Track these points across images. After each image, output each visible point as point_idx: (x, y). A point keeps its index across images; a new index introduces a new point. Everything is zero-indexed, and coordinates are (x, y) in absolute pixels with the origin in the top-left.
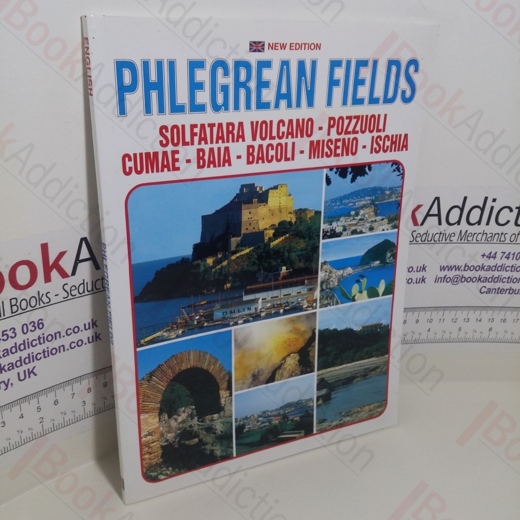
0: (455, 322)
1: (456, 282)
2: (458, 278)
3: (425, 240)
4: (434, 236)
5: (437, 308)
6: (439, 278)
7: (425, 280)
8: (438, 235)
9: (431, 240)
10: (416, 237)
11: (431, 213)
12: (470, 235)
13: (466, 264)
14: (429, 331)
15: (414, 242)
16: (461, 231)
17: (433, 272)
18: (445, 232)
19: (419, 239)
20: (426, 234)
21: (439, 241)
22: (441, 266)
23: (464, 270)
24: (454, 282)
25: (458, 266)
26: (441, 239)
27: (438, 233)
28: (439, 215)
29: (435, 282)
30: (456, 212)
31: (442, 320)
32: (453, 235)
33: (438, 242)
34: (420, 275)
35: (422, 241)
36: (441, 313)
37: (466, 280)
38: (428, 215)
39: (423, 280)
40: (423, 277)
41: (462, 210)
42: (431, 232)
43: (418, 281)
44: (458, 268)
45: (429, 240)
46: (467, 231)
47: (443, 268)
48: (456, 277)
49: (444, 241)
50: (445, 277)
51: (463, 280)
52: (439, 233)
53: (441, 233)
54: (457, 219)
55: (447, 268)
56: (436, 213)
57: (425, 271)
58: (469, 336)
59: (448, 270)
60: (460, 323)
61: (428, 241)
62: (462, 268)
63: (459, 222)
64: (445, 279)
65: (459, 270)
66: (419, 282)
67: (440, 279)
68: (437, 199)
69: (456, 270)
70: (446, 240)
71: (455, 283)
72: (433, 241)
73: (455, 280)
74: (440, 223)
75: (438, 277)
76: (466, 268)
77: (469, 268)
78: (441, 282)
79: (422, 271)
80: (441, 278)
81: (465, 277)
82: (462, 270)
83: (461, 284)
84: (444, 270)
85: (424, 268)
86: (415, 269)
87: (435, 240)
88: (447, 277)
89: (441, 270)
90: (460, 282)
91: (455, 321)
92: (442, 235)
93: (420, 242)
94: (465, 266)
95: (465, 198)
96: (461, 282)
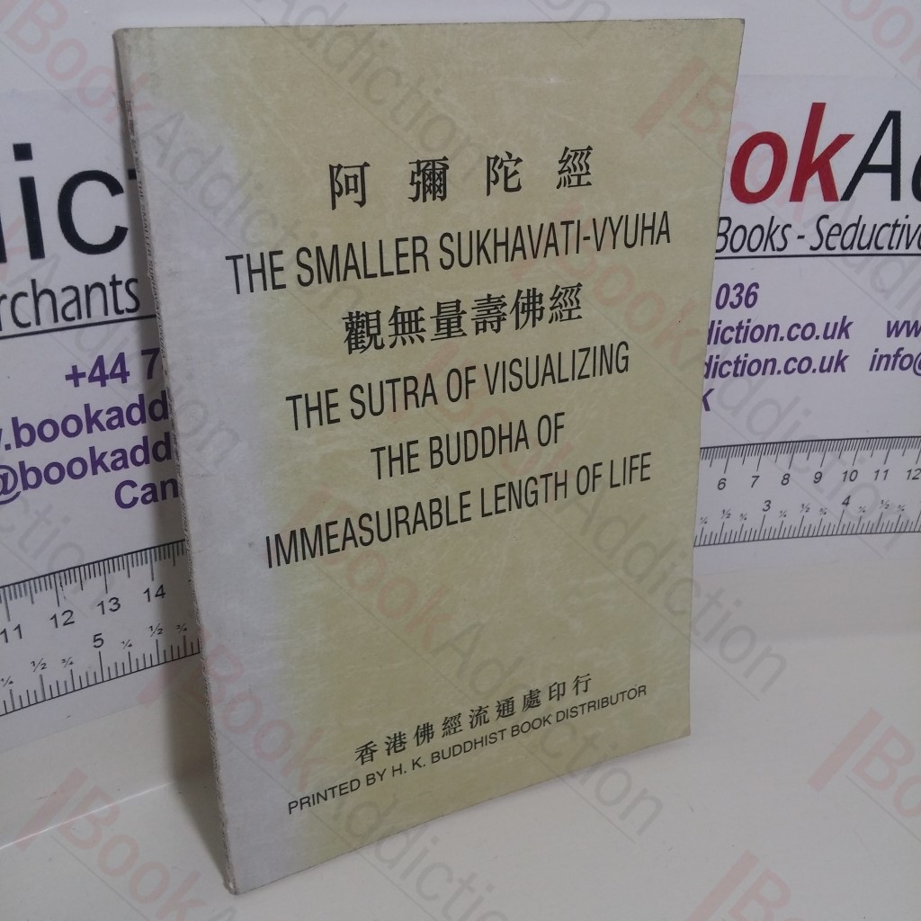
0: (914, 479)
3: (851, 246)
4: (876, 232)
5: (869, 442)
6: (882, 357)
7: (845, 362)
8: (887, 231)
9: (868, 246)
10: (829, 235)
14: (846, 503)
15: (823, 250)
17: (867, 339)
18: (907, 222)
19: (835, 241)
20: (857, 225)
21: (890, 248)
22: (889, 323)
26: (894, 244)
27: (888, 225)
28: (894, 169)
29: (871, 369)
31: (881, 475)
33: (885, 251)
34: (831, 348)
35: (844, 248)
36: (880, 454)
38: (865, 167)
39: (840, 362)
40: (841, 352)
42: (869, 222)
43: (825, 367)
45: (863, 243)
47: (893, 330)
49: (902, 249)
50: (897, 355)
52: (892, 223)
53: (896, 225)
55: (905, 330)
56: (888, 161)
57: (847, 337)
59: (908, 335)
61: (860, 248)
64: (899, 359)
66: (828, 370)
67: (885, 360)
68: (894, 117)
70: (908, 246)
72: (872, 250)
74: (896, 195)
75: (878, 354)
78: (886, 369)
79: (839, 337)
80: (888, 356)
84: (897, 335)
85: (844, 329)
86: (820, 331)
87: (879, 245)
88: (903, 353)
89: (889, 335)
91: (915, 476)
92: (898, 230)
93: (838, 250)
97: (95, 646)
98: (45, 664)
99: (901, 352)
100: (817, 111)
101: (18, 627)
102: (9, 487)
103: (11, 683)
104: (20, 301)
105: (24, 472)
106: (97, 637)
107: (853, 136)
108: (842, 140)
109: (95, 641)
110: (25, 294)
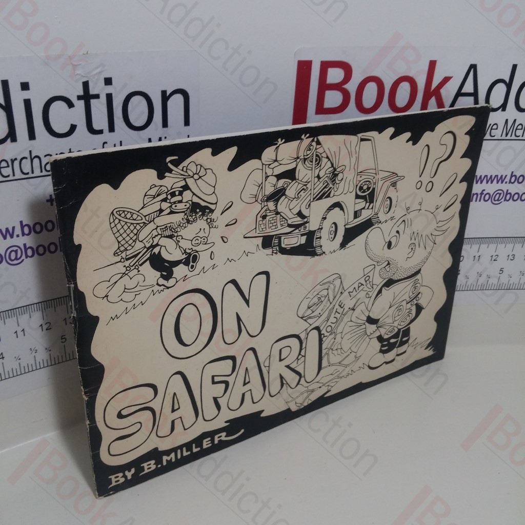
1: (498, 200)
2: (500, 194)
6: (473, 195)
11: (463, 91)
12: (520, 127)
13: (512, 172)
16: (507, 121)
22: (476, 176)
23: (510, 182)
24: (495, 201)
25: (502, 176)
28: (475, 94)
30: (501, 89)
31: (477, 258)
32: (495, 127)
36: (475, 247)
37: (512, 197)
38: (459, 94)
41: (509, 86)
44: (501, 179)
46: (515, 120)
47: (479, 180)
48: (499, 192)
50: (482, 194)
51: (508, 196)
54: (501, 102)
55: (485, 180)
56: (471, 90)
58: (515, 280)
59: (487, 182)
60: (502, 262)
62: (507, 179)
63: (504, 107)
64: (483, 196)
65: (502, 183)
67: (475, 196)
68: (473, 67)
69: (498, 182)
71: (497, 202)
73: (496, 199)
76: (513, 179)
77: (517, 179)
78: (476, 201)
80: (477, 194)
81: (510, 194)
82: (506, 183)
83: (504, 204)
84: (481, 183)
89: (477, 183)
90: (503, 200)
91: (494, 259)
94: (512, 176)
95: (515, 67)
96: (505, 200)
97: (62, 342)
98: (36, 350)
99: (484, 192)
100: (433, 64)
101: (23, 330)
102: (19, 257)
103: (20, 359)
104: (24, 161)
105: (26, 249)
106: (63, 337)
107: (452, 77)
108: (446, 80)
109: (62, 339)
110: (26, 158)
